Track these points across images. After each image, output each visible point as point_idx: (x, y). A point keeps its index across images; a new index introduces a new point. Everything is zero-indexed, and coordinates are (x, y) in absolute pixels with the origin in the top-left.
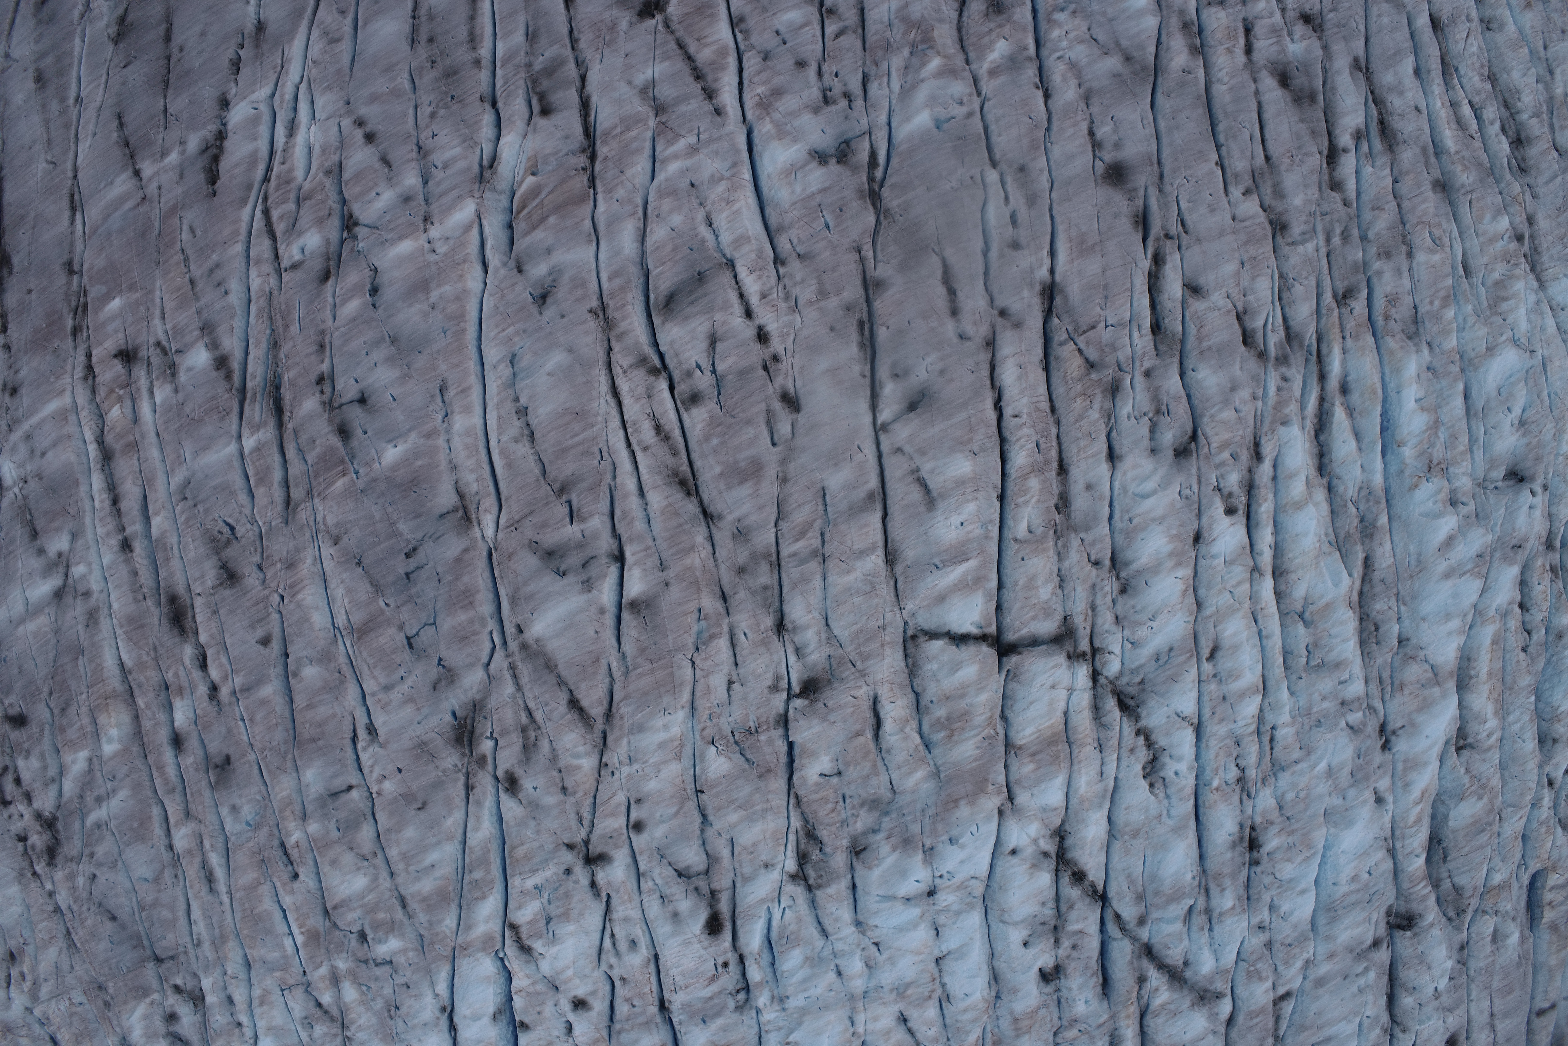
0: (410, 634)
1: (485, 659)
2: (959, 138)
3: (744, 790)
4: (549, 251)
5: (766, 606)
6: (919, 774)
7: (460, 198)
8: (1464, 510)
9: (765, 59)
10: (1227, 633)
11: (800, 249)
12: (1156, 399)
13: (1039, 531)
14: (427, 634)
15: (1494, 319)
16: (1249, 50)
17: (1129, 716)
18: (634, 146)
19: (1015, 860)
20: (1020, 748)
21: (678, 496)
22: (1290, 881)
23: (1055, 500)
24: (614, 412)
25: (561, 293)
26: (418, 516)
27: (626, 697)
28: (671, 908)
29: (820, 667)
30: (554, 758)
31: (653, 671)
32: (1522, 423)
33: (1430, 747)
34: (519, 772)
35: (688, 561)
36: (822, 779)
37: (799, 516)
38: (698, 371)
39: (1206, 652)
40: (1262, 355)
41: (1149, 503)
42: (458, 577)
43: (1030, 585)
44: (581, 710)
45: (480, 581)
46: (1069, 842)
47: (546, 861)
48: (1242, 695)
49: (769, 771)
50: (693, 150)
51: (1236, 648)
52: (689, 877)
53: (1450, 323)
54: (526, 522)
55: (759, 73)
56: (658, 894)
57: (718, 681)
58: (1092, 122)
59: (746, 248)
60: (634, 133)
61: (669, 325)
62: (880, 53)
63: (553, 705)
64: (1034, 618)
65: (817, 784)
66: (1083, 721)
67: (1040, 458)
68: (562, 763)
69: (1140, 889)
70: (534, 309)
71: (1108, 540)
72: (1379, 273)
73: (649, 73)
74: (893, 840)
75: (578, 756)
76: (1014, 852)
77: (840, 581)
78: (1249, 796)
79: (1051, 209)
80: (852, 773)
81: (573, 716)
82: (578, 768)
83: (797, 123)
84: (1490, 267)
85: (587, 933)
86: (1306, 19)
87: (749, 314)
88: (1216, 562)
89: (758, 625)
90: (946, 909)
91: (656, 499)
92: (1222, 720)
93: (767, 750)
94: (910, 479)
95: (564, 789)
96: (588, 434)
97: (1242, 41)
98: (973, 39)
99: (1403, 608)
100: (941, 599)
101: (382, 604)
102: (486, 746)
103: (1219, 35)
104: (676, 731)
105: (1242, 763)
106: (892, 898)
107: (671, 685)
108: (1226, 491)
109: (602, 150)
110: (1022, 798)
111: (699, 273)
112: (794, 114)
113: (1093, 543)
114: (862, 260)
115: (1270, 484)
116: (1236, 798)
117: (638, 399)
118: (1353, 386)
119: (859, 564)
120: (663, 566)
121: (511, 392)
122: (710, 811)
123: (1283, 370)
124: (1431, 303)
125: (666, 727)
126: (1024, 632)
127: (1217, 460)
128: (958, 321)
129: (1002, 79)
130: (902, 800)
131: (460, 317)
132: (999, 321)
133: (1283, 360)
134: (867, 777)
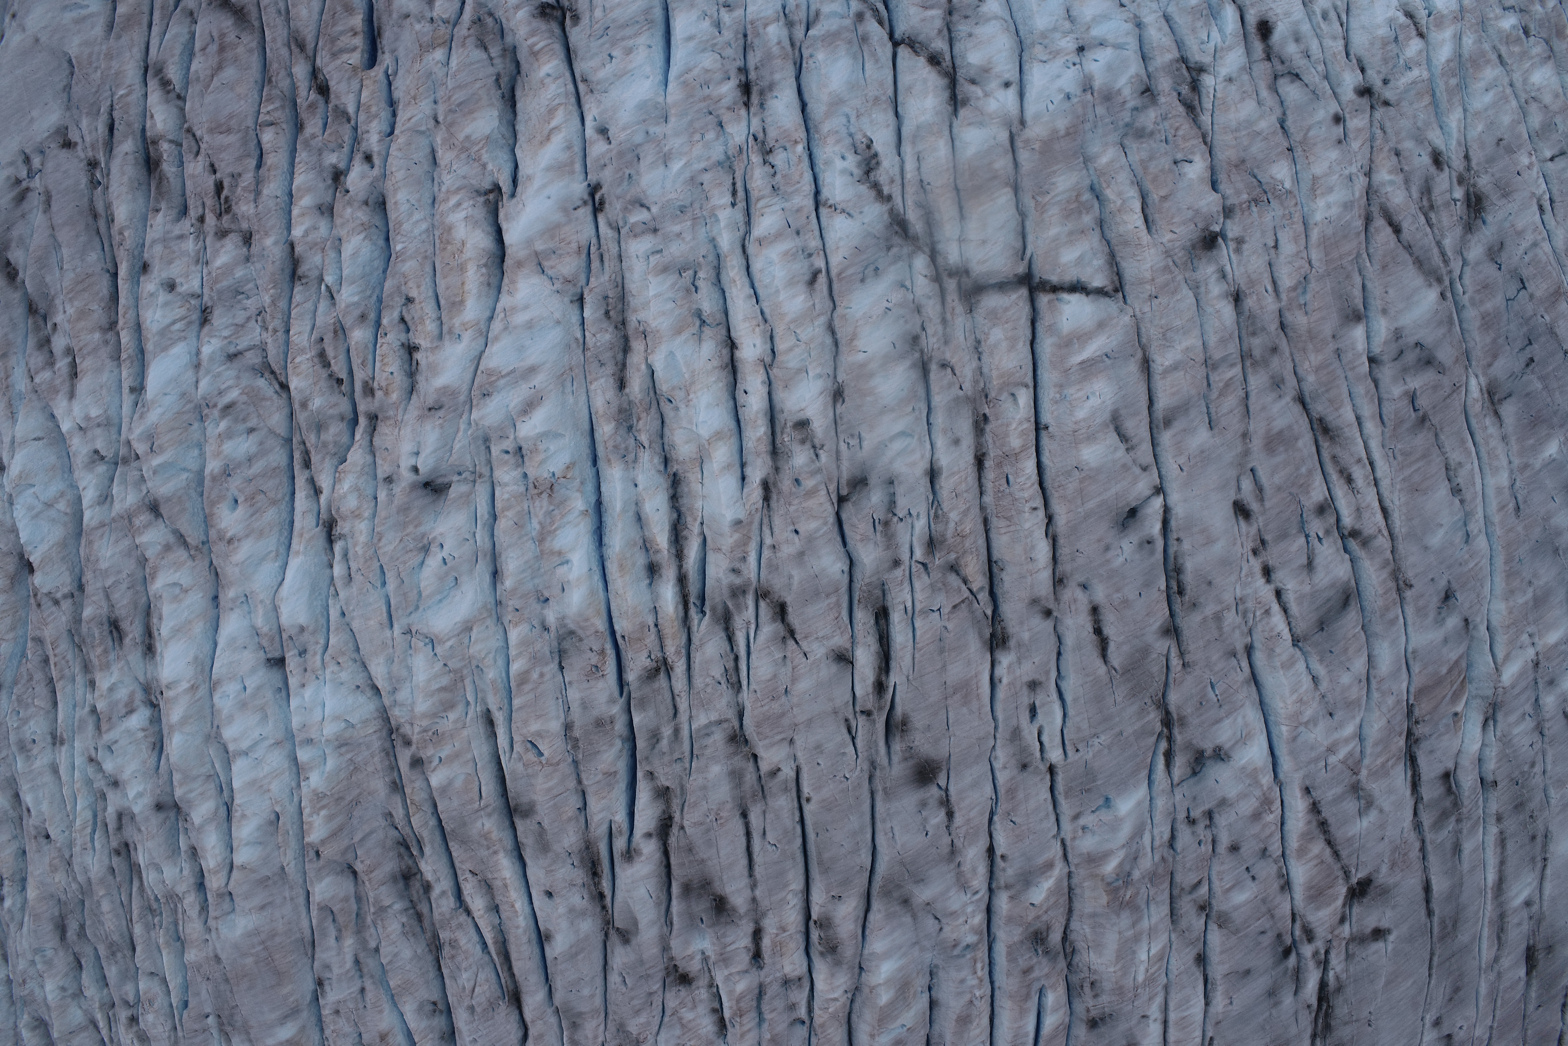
0: (1523, 292)
1: (1467, 269)
2: (1088, 791)
3: (1257, 149)
4: (1446, 640)
5: (1252, 317)
6: (1104, 160)
7: (1513, 687)
8: (508, 444)
9: (1265, 849)
10: (802, 298)
11: (1234, 662)
12: (889, 538)
13: (1004, 396)
14: (1511, 292)
15: (459, 665)
16: (757, 934)
17: (898, 215)
18: (1379, 749)
19: (1007, 76)
20: (1007, 184)
21: (1331, 418)
22: (704, 50)
23: (988, 428)
24: (1386, 494)
25: (1435, 601)
26: (1528, 395)
27: (1359, 234)
28: (1302, 47)
29: (1204, 260)
30: (1407, 181)
31: (1341, 257)
32: (426, 550)
33: (544, 186)
34: (1433, 169)
35: (1320, 358)
36: (1190, 157)
37: (1231, 401)
38: (1321, 535)
39: (822, 279)
40: (762, 594)
41: (899, 427)
42: (1494, 341)
43: (1013, 342)
44: (1391, 224)
45: (1478, 339)
46: (946, 94)
47: (1406, 91)
48: (778, 236)
49: (1236, 166)
50: (1331, 750)
51: (791, 283)
52: (1289, 73)
53: (519, 655)
54: (1448, 390)
55: (1271, 835)
56: (1313, 59)
57: (1288, 248)
58: (948, 827)
59: (1284, 657)
60: (1379, 761)
61: (1345, 578)
62: (1160, 870)
63: (1413, 228)
64: (1006, 309)
65: (1193, 153)
66: (946, 209)
67: (1007, 469)
68: (1401, 176)
69: (865, 48)
70: (1455, 586)
71: (935, 388)
72: (612, 701)
73: (1365, 822)
74: (1120, 99)
75: (1392, 183)
76: (1007, 85)
77: (1192, 341)
78: (756, 139)
79: (996, 728)
80: (1165, 162)
81: (1397, 218)
82: (1390, 172)
83: (1241, 787)
84: (459, 725)
85: (1363, 27)
86: (685, 979)
87: (1278, 594)
88: (818, 370)
89: (1259, 300)
90: (1066, 34)
91: (1348, 415)
92: (799, 210)
93: (1240, 186)
94: (1135, 441)
95: (1398, 154)
96: (1407, 472)
97: (766, 943)
98: (1061, 901)
99: (579, 335)
100: (1101, 325)
101: (1547, 317)
102: (1459, 193)
103: (792, 945)
104: (1321, 203)
105: (768, 168)
106: (1118, 47)
107: (1327, 244)
108: (808, 445)
109: (1402, 742)
110: (1004, 136)
111: (1322, 629)
112: (1243, 796)
113: (950, 385)
114: (1182, 654)
115: (749, 458)
116: (772, 134)
117: (1368, 506)
118: (643, 574)
119: (1179, 357)
120: (1338, 353)
121: (1467, 508)
122: (1280, 131)
123: (738, 581)
124: (542, 675)
125: (1329, 206)
126: (1014, 296)
127: (819, 477)
128: (1091, 602)
129: (1040, 861)
130: (1114, 137)
131: (1510, 575)
132: (1051, 605)
133: (737, 592)
134: (1151, 158)
